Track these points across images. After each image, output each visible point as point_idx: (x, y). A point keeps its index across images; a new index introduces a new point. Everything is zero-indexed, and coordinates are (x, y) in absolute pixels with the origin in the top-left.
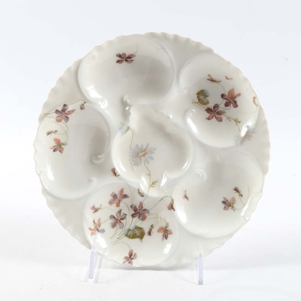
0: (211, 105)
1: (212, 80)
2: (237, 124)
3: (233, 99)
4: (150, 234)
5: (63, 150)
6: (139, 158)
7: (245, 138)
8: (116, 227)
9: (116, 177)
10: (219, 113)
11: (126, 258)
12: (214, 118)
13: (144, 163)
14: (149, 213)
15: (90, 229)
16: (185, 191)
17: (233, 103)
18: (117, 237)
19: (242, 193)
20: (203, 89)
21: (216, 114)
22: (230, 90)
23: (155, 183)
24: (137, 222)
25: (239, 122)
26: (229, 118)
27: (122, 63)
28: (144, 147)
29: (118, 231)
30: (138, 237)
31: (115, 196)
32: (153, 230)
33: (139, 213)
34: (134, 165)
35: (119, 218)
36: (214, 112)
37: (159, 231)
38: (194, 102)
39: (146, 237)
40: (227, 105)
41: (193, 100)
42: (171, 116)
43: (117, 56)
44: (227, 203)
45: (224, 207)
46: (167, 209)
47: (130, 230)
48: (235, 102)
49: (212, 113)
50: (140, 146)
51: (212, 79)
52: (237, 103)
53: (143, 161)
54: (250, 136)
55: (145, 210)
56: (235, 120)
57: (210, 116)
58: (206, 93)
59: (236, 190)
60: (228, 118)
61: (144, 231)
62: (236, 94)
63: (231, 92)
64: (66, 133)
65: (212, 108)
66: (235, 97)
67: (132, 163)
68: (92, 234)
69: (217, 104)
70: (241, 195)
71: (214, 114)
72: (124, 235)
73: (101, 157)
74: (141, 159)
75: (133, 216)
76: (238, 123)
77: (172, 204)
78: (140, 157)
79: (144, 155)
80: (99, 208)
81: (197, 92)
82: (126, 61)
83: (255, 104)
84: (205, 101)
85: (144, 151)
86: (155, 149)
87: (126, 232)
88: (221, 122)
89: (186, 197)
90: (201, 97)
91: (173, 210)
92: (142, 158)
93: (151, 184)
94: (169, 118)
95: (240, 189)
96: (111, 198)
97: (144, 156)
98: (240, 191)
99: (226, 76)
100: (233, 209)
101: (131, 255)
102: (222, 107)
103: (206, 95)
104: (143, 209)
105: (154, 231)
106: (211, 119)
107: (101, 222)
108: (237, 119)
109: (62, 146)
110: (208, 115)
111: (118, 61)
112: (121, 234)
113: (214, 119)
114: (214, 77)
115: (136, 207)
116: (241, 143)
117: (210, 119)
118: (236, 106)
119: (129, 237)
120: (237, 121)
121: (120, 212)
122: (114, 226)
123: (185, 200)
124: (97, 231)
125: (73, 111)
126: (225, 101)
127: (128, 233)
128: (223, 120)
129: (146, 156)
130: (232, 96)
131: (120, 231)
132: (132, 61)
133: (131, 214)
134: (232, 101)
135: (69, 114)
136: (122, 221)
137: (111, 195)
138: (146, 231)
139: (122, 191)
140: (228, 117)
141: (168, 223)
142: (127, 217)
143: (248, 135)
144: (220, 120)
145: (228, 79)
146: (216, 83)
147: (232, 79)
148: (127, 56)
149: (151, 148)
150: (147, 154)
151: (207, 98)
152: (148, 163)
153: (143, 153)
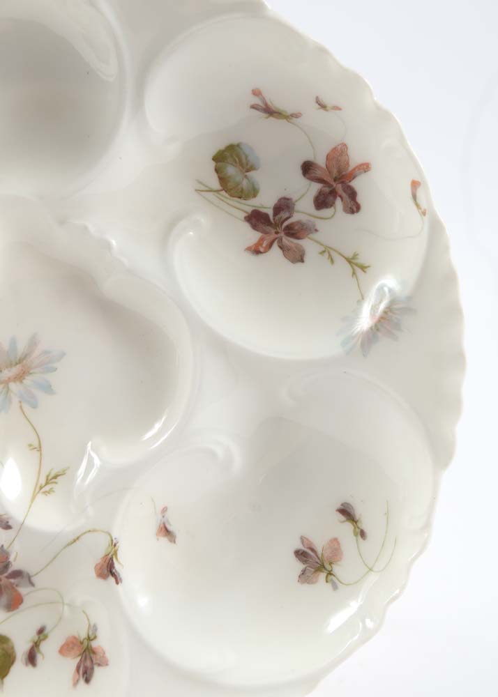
0: (266, 201)
1: (270, 111)
2: (354, 273)
3: (343, 182)
4: (32, 658)
6: (1, 387)
7: (378, 330)
10: (294, 232)
12: (275, 246)
13: (21, 407)
14: (32, 584)
16: (165, 510)
17: (344, 195)
19: (365, 524)
20: (235, 142)
21: (282, 234)
22: (335, 149)
23: (55, 477)
25: (363, 268)
26: (328, 252)
28: (21, 347)
32: (44, 647)
36: (276, 225)
37: (65, 649)
38: (203, 190)
39: (19, 669)
40: (322, 202)
41: (200, 183)
42: (114, 243)
44: (311, 556)
45: (299, 572)
46: (93, 574)
48: (353, 194)
49: (268, 229)
50: (5, 345)
51: (269, 103)
52: (360, 199)
53: (15, 401)
54: (397, 326)
55: (18, 574)
56: (349, 260)
57: (262, 240)
58: (247, 157)
59: (346, 512)
60: (324, 252)
61: (13, 648)
62: (352, 165)
63: (338, 154)
65: (270, 212)
66: (352, 176)
69: (288, 199)
70: (363, 534)
71: (277, 233)
74: (7, 392)
76: (358, 271)
77: (111, 559)
78: (6, 383)
79: (19, 378)
81: (213, 151)
83: (418, 205)
84: (245, 183)
85: (20, 361)
86: (63, 355)
88: (299, 264)
89: (166, 531)
90: (231, 170)
91: (112, 579)
92: (13, 386)
93: (43, 481)
94: (108, 246)
95: (359, 511)
97: (21, 382)
98: (357, 517)
99: (317, 98)
100: (332, 580)
102: (304, 209)
103: (247, 164)
104: (10, 570)
105: (49, 649)
106: (265, 252)
108: (355, 256)
110: (253, 236)
113: (275, 248)
114: (277, 103)
116: (363, 345)
117: (261, 253)
118: (354, 207)
120: (356, 265)
123: (164, 541)
126: (316, 187)
128: (306, 258)
129: (28, 381)
130: (339, 172)
134: (339, 188)
138: (21, 647)
140: (326, 247)
141: (95, 626)
143: (387, 322)
144: (298, 257)
145: (323, 106)
146: (285, 120)
147: (340, 109)
149: (46, 352)
150: (31, 372)
151: (251, 174)
152: (34, 407)
153: (15, 370)
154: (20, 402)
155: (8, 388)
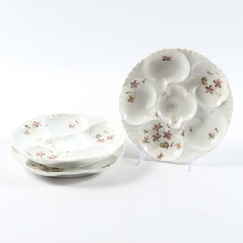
0: (208, 85)
2: (219, 96)
4: (171, 146)
5: (133, 101)
8: (155, 141)
9: (157, 117)
10: (212, 90)
11: (158, 156)
14: (172, 136)
15: (142, 141)
16: (191, 127)
18: (155, 146)
19: (218, 131)
20: (205, 77)
22: (218, 79)
23: (176, 121)
24: (166, 140)
25: (221, 96)
26: (216, 93)
27: (165, 60)
28: (173, 103)
30: (166, 147)
31: (156, 126)
32: (173, 144)
33: (167, 135)
34: (167, 112)
35: (157, 137)
36: (209, 89)
37: (176, 145)
38: (200, 83)
39: (169, 147)
40: (216, 86)
43: (163, 57)
44: (211, 135)
45: (209, 137)
46: (180, 135)
47: (162, 143)
48: (220, 85)
50: (171, 103)
51: (209, 72)
52: (221, 86)
53: (171, 110)
54: (224, 104)
56: (219, 95)
57: (207, 91)
58: (206, 79)
59: (216, 129)
62: (220, 81)
63: (218, 80)
64: (135, 93)
65: (209, 87)
66: (220, 83)
68: (143, 143)
69: (211, 85)
72: (159, 146)
75: (164, 137)
77: (183, 133)
78: (170, 108)
79: (172, 107)
80: (148, 131)
81: (201, 78)
82: (167, 60)
83: (228, 88)
84: (205, 83)
85: (172, 105)
86: (179, 105)
87: (160, 144)
88: (212, 94)
90: (204, 81)
91: (183, 136)
92: (172, 109)
93: (174, 122)
95: (218, 129)
96: (154, 127)
100: (213, 138)
101: (161, 155)
102: (213, 87)
104: (169, 134)
105: (174, 145)
107: (149, 138)
109: (133, 99)
111: (163, 60)
112: (158, 145)
113: (209, 92)
114: (211, 72)
115: (166, 133)
118: (220, 87)
119: (161, 147)
121: (158, 134)
122: (154, 140)
123: (191, 131)
124: (146, 142)
125: (139, 83)
126: (215, 84)
127: (161, 145)
129: (174, 108)
130: (218, 82)
131: (157, 143)
132: (170, 60)
133: (163, 136)
134: (218, 84)
135: (137, 85)
136: (158, 139)
137: (154, 125)
138: (170, 144)
139: (159, 124)
141: (180, 142)
142: (161, 137)
143: (223, 104)
145: (217, 73)
146: (212, 75)
147: (219, 74)
148: (168, 58)
149: (176, 104)
151: (206, 81)
152: (174, 111)
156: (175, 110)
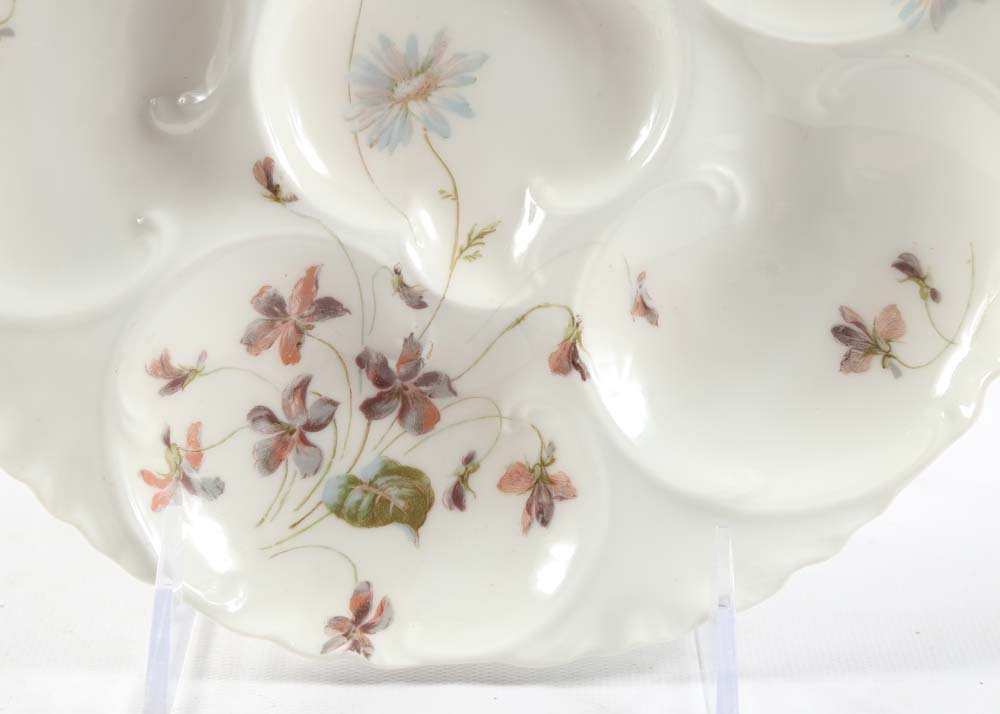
4: (457, 499)
6: (397, 107)
8: (280, 471)
9: (276, 205)
11: (337, 623)
13: (426, 137)
14: (454, 392)
15: (148, 477)
16: (642, 277)
18: (288, 515)
19: (936, 282)
23: (481, 235)
24: (390, 439)
28: (424, 51)
29: (294, 485)
30: (397, 517)
31: (273, 307)
32: (474, 481)
33: (400, 394)
34: (371, 146)
35: (298, 423)
37: (507, 482)
39: (440, 515)
44: (857, 334)
45: (840, 358)
47: (353, 481)
50: (401, 46)
53: (418, 126)
55: (432, 378)
59: (908, 267)
61: (429, 485)
67: (363, 137)
68: (158, 503)
70: (934, 295)
72: (323, 510)
73: (200, 98)
74: (406, 115)
75: (370, 409)
77: (574, 345)
78: (405, 100)
79: (423, 94)
80: (194, 372)
85: (423, 70)
86: (483, 59)
87: (334, 494)
89: (644, 308)
91: (576, 374)
92: (415, 107)
93: (463, 241)
95: (926, 264)
96: (251, 317)
97: (426, 99)
98: (925, 272)
100: (891, 364)
101: (361, 608)
104: (420, 374)
105: (483, 483)
107: (207, 438)
112: (311, 504)
115: (384, 364)
119: (353, 518)
121: (301, 388)
122: (271, 461)
123: (642, 321)
124: (183, 492)
127: (344, 498)
129: (435, 98)
131: (301, 487)
133: (359, 400)
136: (311, 436)
137: (256, 301)
138: (441, 484)
139: (310, 279)
141: (551, 444)
142: (341, 415)
149: (460, 56)
150: (440, 84)
152: (446, 136)
153: (416, 83)
154: (425, 130)
155: (407, 109)
156: (453, 119)
